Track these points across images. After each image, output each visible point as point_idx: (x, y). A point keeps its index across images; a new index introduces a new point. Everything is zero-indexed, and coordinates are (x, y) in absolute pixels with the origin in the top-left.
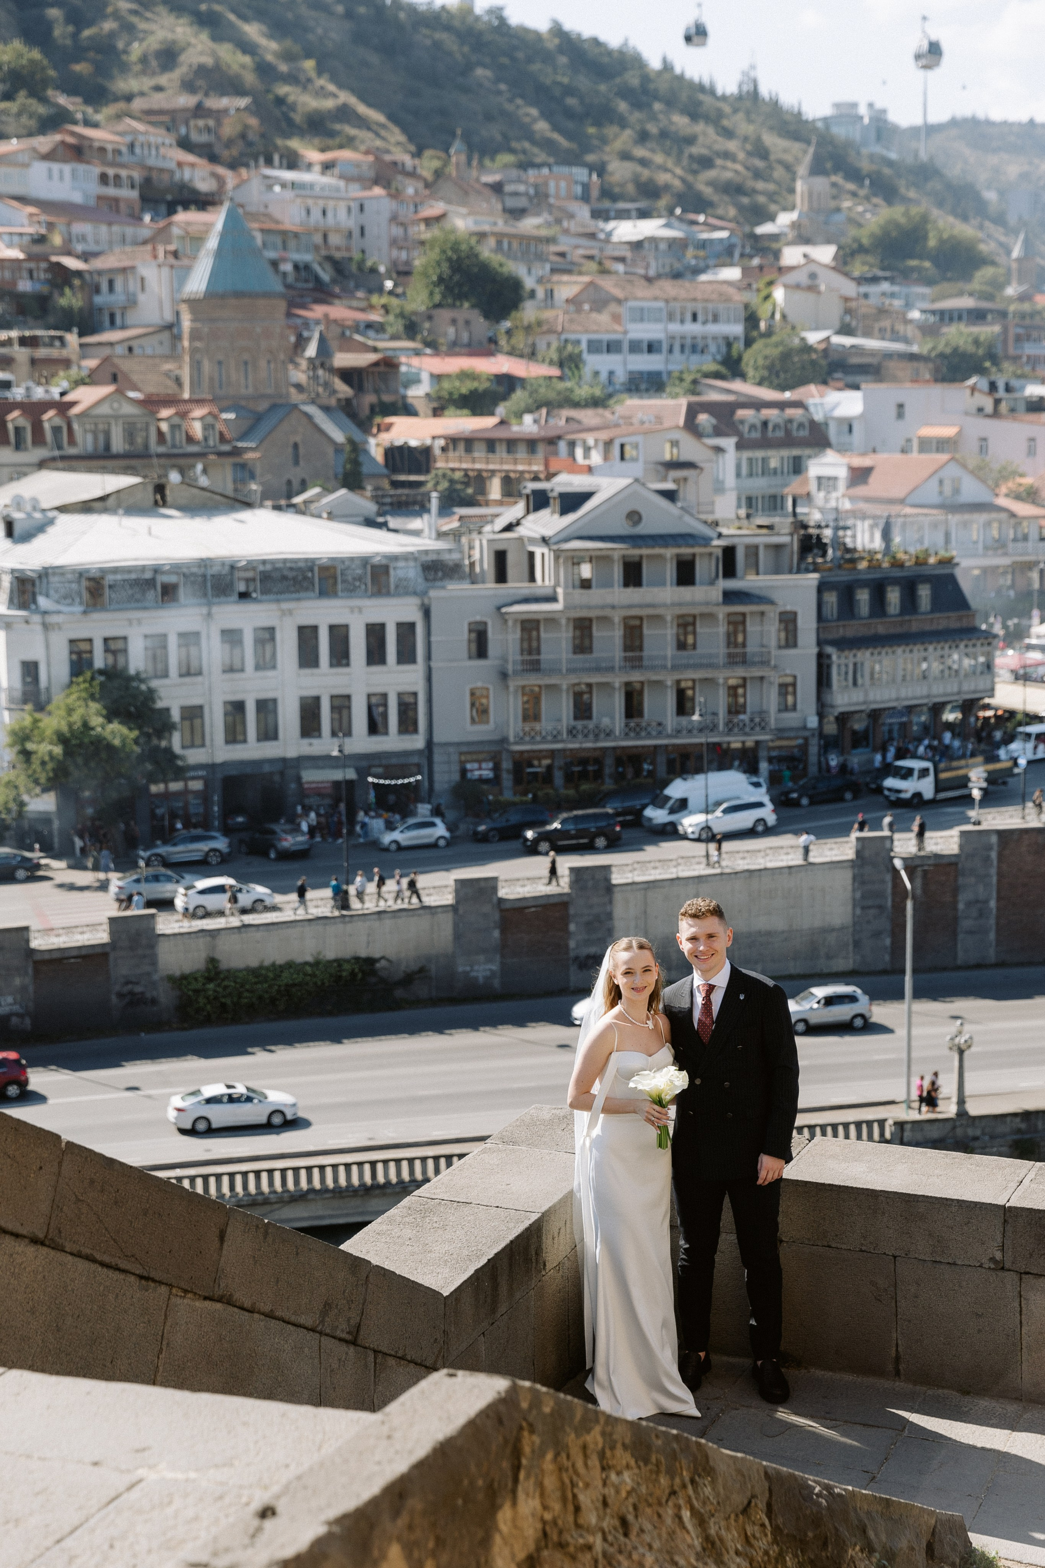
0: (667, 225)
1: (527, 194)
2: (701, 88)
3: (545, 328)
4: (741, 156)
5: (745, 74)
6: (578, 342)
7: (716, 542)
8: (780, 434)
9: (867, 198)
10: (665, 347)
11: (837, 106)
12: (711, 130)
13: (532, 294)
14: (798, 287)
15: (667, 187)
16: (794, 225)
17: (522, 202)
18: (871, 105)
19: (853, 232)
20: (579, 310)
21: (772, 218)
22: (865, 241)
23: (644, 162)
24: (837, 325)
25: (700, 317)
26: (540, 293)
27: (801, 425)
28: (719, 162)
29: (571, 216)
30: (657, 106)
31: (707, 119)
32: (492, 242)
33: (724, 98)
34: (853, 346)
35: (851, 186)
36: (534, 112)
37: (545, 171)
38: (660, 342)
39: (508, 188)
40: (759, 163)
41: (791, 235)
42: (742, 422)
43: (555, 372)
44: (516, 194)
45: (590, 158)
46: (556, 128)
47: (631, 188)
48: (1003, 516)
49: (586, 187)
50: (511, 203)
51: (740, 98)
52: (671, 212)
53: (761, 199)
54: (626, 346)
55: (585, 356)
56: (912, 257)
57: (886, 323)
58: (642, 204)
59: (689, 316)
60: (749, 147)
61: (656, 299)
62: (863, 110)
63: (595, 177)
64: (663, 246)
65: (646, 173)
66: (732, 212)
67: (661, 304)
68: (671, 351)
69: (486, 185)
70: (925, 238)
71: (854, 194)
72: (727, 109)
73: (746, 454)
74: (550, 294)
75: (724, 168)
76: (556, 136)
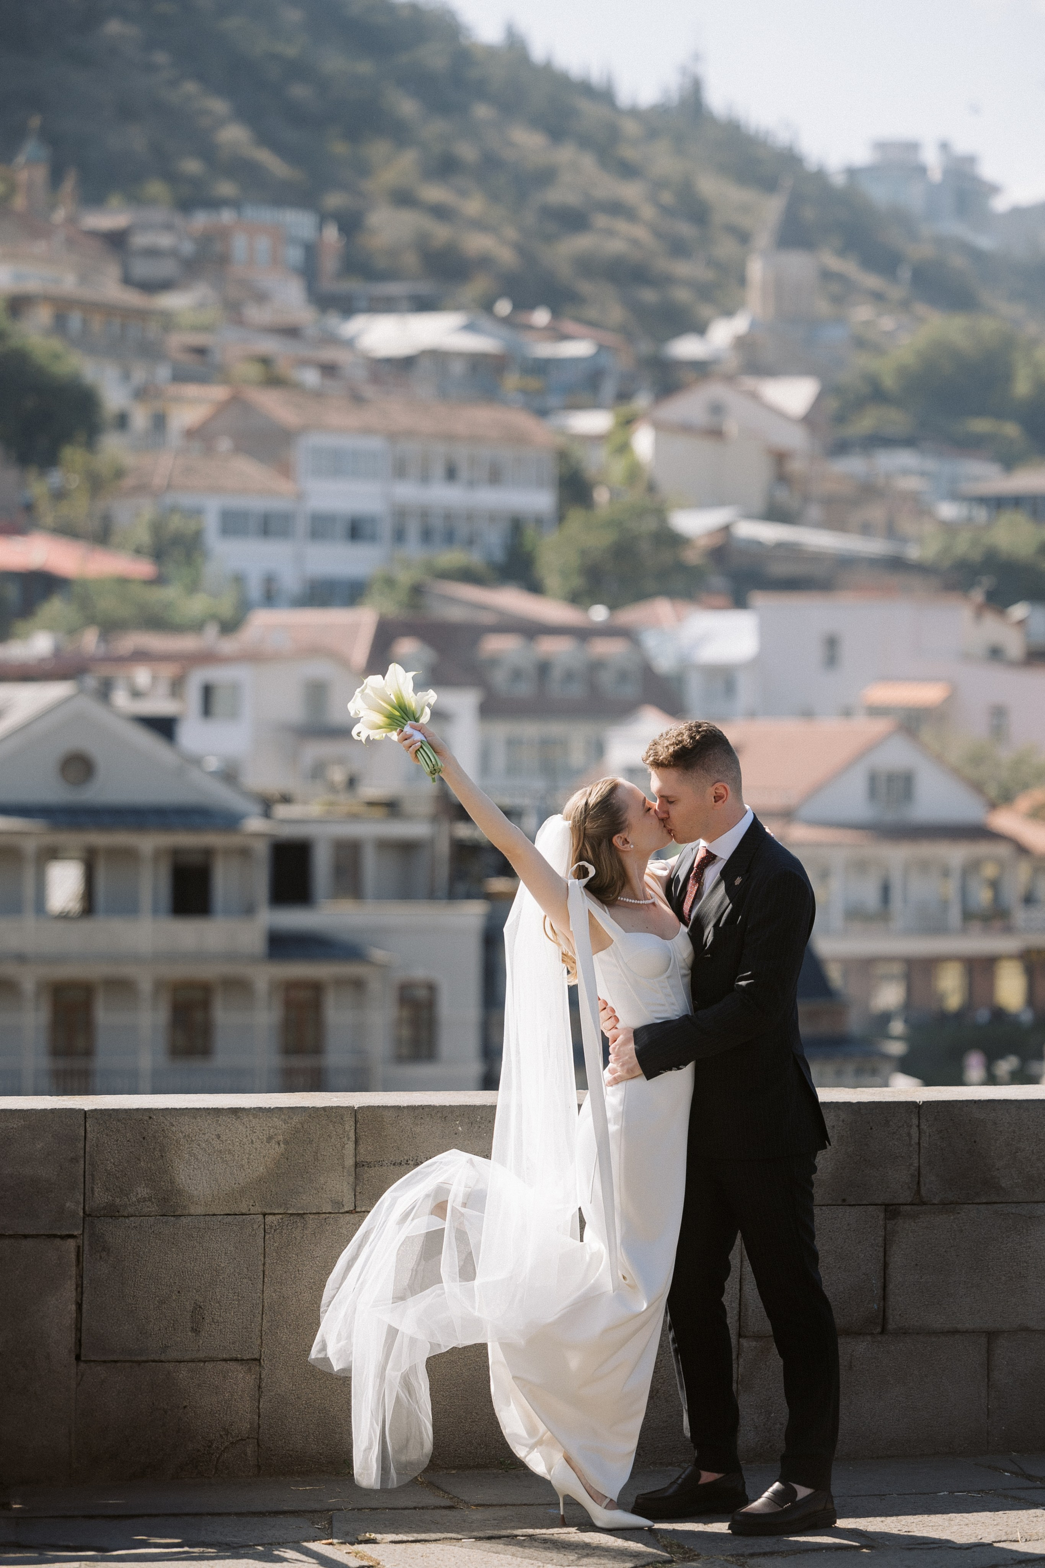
0: (470, 328)
1: (173, 253)
2: (586, 89)
3: (129, 482)
4: (648, 212)
5: (683, 70)
6: (198, 512)
7: (255, 824)
8: (576, 691)
9: (905, 305)
10: (386, 530)
11: (881, 146)
12: (588, 162)
13: (122, 421)
14: (685, 429)
15: (484, 262)
16: (742, 343)
17: (166, 268)
18: (944, 147)
19: (864, 362)
20: (209, 450)
21: (700, 329)
22: (889, 382)
23: (440, 212)
24: (758, 504)
25: (464, 473)
26: (140, 419)
27: (623, 676)
28: (601, 221)
29: (261, 298)
30: (482, 111)
31: (585, 142)
32: (43, 315)
33: (634, 113)
34: (781, 546)
35: (872, 281)
36: (219, 106)
37: (227, 216)
38: (372, 520)
39: (140, 240)
40: (685, 229)
41: (732, 362)
42: (494, 662)
43: (143, 568)
44: (152, 253)
45: (334, 200)
46: (265, 139)
47: (410, 260)
48: (1002, 850)
49: (311, 251)
50: (142, 269)
51: (660, 111)
52: (487, 306)
53: (682, 295)
54: (301, 526)
55: (213, 539)
56: (981, 412)
57: (876, 513)
58: (424, 288)
59: (439, 470)
60: (667, 198)
61: (367, 431)
62: (931, 158)
63: (331, 234)
64: (458, 368)
65: (441, 233)
66: (616, 313)
67: (375, 444)
68: (399, 536)
69: (94, 234)
70: (1007, 378)
71: (878, 297)
72: (630, 127)
73: (501, 730)
74: (159, 422)
75: (610, 233)
76: (266, 157)
